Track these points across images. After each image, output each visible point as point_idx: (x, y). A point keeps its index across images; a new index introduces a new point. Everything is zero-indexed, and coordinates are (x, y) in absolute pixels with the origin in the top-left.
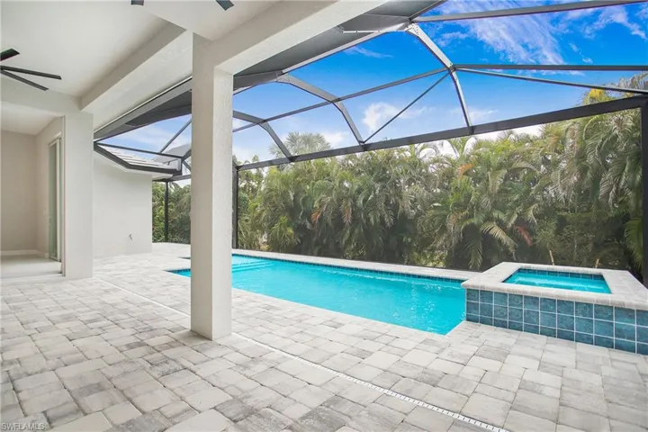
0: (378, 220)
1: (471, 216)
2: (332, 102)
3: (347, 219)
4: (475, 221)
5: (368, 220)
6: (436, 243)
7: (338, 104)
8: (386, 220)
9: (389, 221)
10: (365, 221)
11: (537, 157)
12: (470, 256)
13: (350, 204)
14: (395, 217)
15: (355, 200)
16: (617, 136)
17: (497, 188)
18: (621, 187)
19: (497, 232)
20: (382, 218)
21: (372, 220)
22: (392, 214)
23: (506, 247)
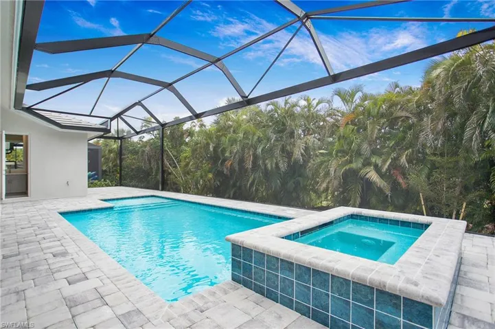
0: (274, 166)
1: (351, 162)
2: (213, 63)
3: (249, 165)
4: (354, 166)
5: (266, 165)
6: (320, 185)
7: (218, 64)
8: (281, 165)
9: (283, 166)
10: (263, 168)
11: (412, 105)
12: (351, 197)
13: (251, 153)
14: (289, 163)
15: (256, 149)
16: (481, 76)
17: (375, 136)
18: (484, 129)
19: (373, 176)
20: (277, 164)
21: (269, 166)
22: (286, 160)
23: (380, 190)
